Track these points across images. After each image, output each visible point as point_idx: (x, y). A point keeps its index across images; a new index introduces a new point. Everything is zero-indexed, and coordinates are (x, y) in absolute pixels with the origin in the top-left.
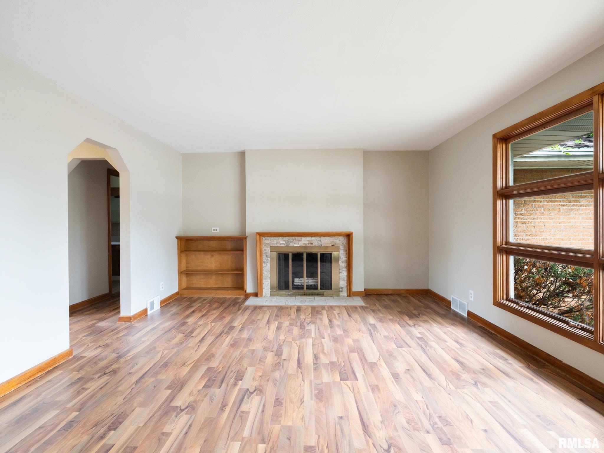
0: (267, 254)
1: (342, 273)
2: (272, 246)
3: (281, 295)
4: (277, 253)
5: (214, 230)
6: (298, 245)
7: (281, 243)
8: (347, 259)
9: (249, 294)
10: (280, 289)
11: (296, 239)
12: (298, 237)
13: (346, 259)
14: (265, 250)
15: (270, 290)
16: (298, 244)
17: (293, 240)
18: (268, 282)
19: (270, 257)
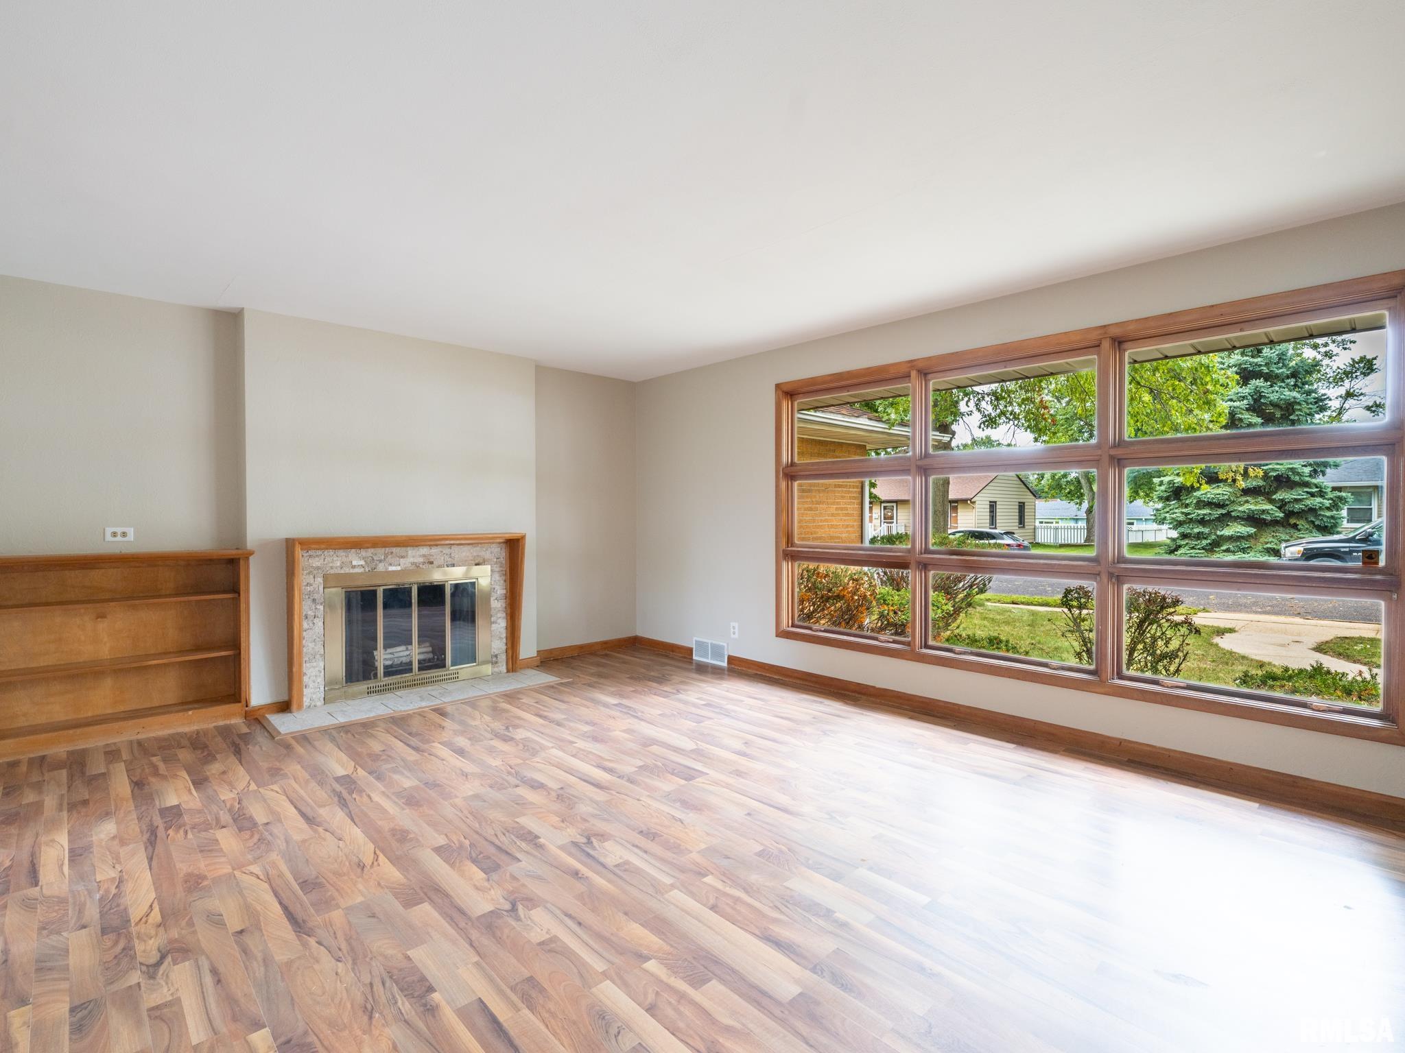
0: (316, 596)
1: (496, 623)
2: (328, 573)
3: (354, 697)
4: (344, 590)
5: (114, 534)
6: (399, 568)
7: (353, 564)
8: (507, 592)
9: (259, 709)
10: (351, 682)
11: (392, 553)
12: (400, 548)
13: (504, 592)
14: (308, 584)
15: (322, 689)
16: (399, 565)
17: (386, 555)
18: (317, 669)
19: (323, 603)
